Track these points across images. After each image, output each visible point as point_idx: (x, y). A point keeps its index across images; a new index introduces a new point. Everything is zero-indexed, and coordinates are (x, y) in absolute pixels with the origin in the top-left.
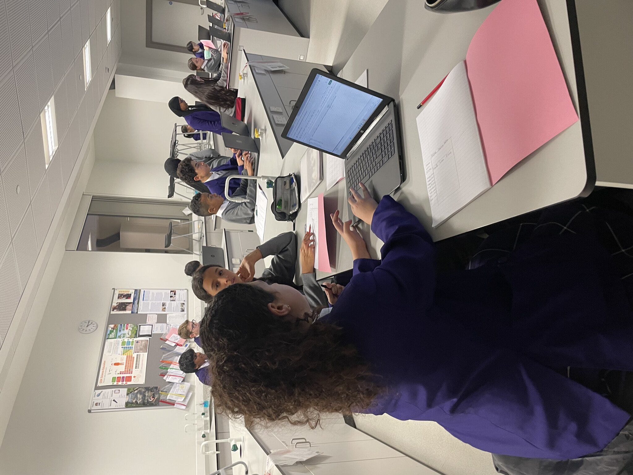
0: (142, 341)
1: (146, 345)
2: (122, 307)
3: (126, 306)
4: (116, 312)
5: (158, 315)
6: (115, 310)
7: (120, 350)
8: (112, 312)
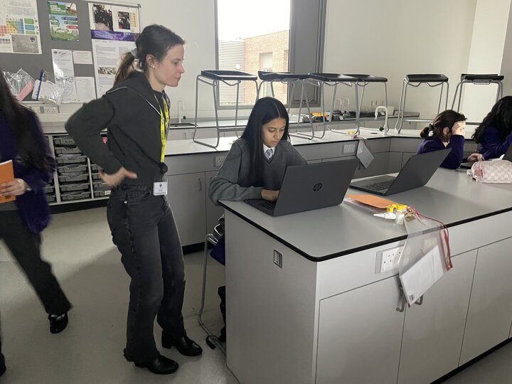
0: (36, 45)
1: (27, 51)
2: (103, 17)
3: (105, 23)
4: (91, 10)
5: (93, 66)
6: (95, 8)
7: (17, 17)
8: (90, 6)
